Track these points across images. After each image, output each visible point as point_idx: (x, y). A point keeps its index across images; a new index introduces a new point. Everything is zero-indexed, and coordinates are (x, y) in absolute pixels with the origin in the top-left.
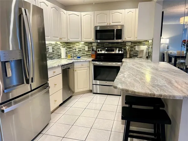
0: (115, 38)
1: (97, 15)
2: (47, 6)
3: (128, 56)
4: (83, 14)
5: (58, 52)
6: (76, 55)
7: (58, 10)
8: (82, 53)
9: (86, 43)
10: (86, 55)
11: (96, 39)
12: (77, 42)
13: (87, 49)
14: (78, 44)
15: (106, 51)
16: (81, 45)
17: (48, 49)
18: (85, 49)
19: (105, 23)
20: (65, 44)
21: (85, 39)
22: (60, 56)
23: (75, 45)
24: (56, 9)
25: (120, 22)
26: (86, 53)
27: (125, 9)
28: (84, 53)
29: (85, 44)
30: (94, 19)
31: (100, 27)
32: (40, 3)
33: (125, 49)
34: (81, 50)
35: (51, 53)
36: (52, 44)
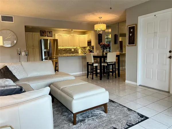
5: (77, 51)
22: (78, 53)
24: (72, 36)
35: (73, 51)
36: (74, 48)
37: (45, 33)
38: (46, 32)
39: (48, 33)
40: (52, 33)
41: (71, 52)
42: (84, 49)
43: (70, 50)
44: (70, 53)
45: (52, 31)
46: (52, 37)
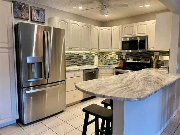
0: (138, 49)
1: (124, 28)
2: (79, 25)
3: (154, 65)
4: (113, 28)
5: (92, 60)
6: (107, 63)
7: (90, 27)
8: (114, 61)
9: (117, 52)
10: (116, 63)
11: (123, 49)
12: (110, 52)
13: (117, 58)
14: (110, 53)
15: (134, 60)
16: (113, 54)
17: (82, 57)
18: (116, 57)
19: (131, 34)
20: (100, 53)
21: (114, 49)
22: (93, 63)
23: (108, 54)
24: (88, 27)
25: (145, 33)
26: (116, 61)
27: (149, 20)
28: (115, 61)
29: (116, 54)
30: (122, 32)
31: (130, 38)
32: (72, 24)
33: (151, 59)
34: (113, 58)
35: (85, 60)
36: (86, 53)
37: (25, 10)
38: (27, 9)
39: (34, 13)
40: (44, 12)
41: (81, 62)
42: (101, 56)
43: (80, 57)
44: (79, 64)
45: (44, 10)
46: (43, 23)
